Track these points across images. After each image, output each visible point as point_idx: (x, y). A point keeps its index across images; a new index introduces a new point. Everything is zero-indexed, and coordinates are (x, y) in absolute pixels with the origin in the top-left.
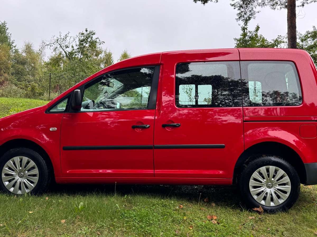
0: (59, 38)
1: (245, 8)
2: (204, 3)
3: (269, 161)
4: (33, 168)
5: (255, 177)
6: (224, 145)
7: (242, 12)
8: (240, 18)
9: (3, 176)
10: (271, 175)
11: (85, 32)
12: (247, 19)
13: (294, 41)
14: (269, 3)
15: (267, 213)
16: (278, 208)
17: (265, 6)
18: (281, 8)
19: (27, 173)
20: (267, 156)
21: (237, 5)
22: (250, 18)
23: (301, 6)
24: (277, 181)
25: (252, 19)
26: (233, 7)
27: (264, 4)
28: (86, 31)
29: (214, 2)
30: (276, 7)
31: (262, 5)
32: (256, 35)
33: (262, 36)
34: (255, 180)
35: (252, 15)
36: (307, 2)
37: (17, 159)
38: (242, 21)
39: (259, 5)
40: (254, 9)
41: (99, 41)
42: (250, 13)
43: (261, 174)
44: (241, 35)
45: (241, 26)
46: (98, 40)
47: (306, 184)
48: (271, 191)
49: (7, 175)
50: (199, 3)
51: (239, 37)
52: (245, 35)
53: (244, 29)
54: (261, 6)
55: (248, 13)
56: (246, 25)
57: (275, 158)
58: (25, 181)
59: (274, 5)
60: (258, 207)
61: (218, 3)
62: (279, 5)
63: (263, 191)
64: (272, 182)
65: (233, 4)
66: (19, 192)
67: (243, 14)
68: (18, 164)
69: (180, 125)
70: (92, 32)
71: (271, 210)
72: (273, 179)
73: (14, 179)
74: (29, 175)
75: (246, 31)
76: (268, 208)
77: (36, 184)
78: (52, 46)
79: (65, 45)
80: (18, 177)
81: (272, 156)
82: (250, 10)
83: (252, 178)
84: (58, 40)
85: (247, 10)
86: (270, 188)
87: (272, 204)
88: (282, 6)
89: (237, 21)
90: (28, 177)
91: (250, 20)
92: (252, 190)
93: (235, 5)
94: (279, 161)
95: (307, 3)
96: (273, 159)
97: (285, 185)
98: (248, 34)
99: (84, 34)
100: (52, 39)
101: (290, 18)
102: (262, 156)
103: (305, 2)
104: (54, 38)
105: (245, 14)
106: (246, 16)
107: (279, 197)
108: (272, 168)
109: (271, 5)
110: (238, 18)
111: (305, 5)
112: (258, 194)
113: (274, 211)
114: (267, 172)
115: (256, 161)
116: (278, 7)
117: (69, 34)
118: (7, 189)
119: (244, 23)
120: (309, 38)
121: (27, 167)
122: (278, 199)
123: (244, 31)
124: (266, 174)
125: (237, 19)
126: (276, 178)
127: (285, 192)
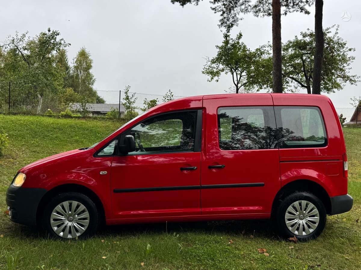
0: (15, 38)
1: (228, 14)
2: (182, 5)
3: (302, 197)
4: (83, 211)
5: (289, 211)
6: (263, 183)
7: (225, 18)
8: (222, 24)
9: (52, 221)
10: (303, 209)
11: (47, 32)
12: (229, 25)
13: (279, 53)
14: (252, 10)
15: (301, 241)
16: (309, 237)
17: (248, 13)
18: (263, 15)
19: (77, 217)
20: (299, 191)
21: (218, 9)
22: (232, 25)
23: (283, 14)
24: (308, 213)
25: (234, 27)
26: (214, 11)
27: (247, 11)
28: (49, 31)
29: (194, 5)
30: (259, 14)
31: (245, 11)
32: (238, 43)
33: (244, 44)
34: (290, 213)
35: (235, 22)
36: (290, 10)
37: (66, 204)
38: (225, 27)
39: (242, 12)
40: (237, 15)
41: (64, 43)
42: (233, 20)
43: (294, 208)
44: (223, 43)
45: (224, 32)
46: (62, 42)
47: (331, 214)
48: (302, 222)
49: (55, 220)
50: (177, 4)
51: (221, 44)
52: (227, 42)
53: (226, 36)
54: (243, 13)
55: (231, 20)
56: (228, 32)
57: (306, 194)
58: (76, 225)
59: (257, 12)
60: (293, 237)
61: (198, 5)
62: (262, 12)
63: (296, 223)
64: (303, 214)
65: (214, 7)
66: (69, 236)
67: (225, 20)
68: (67, 209)
69: (224, 167)
70: (55, 32)
71: (303, 238)
72: (304, 212)
73: (63, 224)
74: (79, 219)
75: (228, 39)
76: (300, 237)
77: (86, 227)
78: (7, 48)
79: (22, 46)
80: (68, 222)
81: (304, 192)
82: (233, 17)
83: (287, 211)
84: (13, 41)
85: (229, 16)
86: (302, 219)
87: (304, 233)
88: (264, 13)
89: (220, 28)
90: (79, 221)
91: (233, 26)
92: (287, 222)
93: (216, 9)
94: (310, 196)
95: (290, 12)
96: (305, 194)
97: (314, 217)
98: (231, 42)
99: (47, 35)
100: (7, 40)
101: (275, 28)
102: (296, 192)
103: (287, 11)
104: (9, 39)
105: (228, 20)
106: (228, 23)
107: (309, 227)
108: (304, 202)
109: (254, 12)
110: (220, 24)
111: (288, 13)
112: (292, 226)
113: (305, 239)
114: (300, 206)
115: (290, 196)
116: (261, 14)
117: (28, 33)
118: (56, 234)
119: (226, 29)
120: (290, 47)
121: (77, 211)
122: (309, 228)
123: (226, 39)
124: (299, 207)
125: (219, 26)
126: (307, 211)
127: (314, 223)
